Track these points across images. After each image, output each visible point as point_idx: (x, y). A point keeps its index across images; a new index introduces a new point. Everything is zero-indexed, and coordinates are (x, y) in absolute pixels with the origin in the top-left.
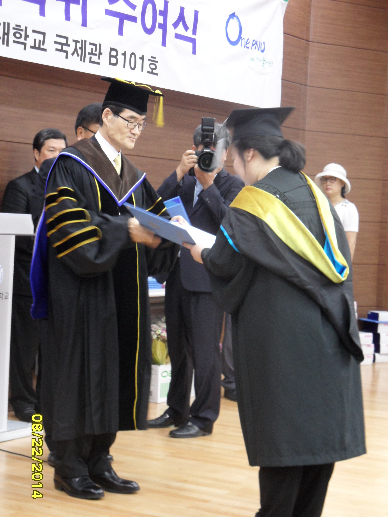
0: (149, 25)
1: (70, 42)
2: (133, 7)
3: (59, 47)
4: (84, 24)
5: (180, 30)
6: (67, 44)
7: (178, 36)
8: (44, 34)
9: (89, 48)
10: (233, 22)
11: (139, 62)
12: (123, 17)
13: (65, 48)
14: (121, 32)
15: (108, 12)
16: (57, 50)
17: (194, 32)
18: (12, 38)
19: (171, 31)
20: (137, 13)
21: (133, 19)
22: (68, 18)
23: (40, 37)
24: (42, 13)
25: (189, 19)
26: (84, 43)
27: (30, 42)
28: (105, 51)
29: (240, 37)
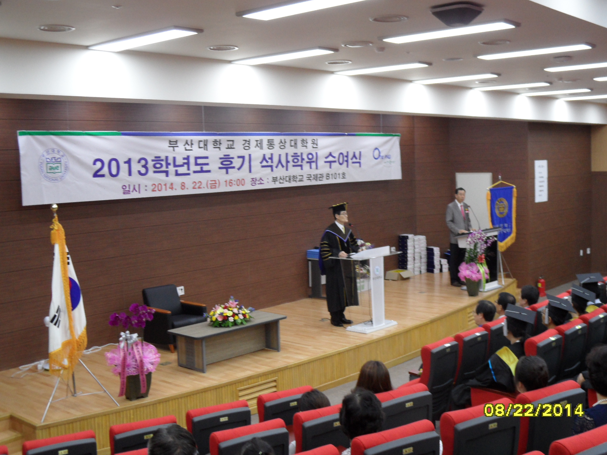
0: (341, 162)
1: (313, 176)
2: (334, 157)
3: (308, 178)
4: (317, 168)
5: (354, 160)
6: (311, 177)
7: (353, 163)
8: (302, 176)
9: (319, 176)
10: (377, 152)
11: (338, 175)
12: (330, 162)
13: (310, 178)
14: (330, 167)
15: (326, 162)
16: (308, 180)
17: (360, 159)
18: (292, 180)
19: (350, 161)
20: (336, 159)
21: (335, 162)
22: (311, 168)
23: (301, 177)
24: (302, 169)
25: (357, 155)
26: (317, 175)
27: (298, 180)
28: (325, 175)
29: (380, 156)
